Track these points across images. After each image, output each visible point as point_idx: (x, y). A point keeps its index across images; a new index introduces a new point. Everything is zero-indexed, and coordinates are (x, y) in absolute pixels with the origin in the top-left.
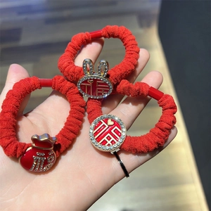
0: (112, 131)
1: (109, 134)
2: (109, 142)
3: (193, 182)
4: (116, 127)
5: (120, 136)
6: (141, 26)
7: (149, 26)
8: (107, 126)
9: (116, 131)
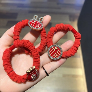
0: (57, 52)
1: (55, 53)
2: (56, 56)
4: (58, 50)
5: (60, 54)
8: (55, 50)
9: (58, 52)
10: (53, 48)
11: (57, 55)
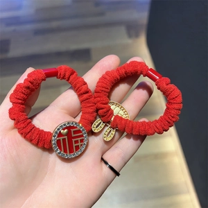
0: (73, 135)
1: (73, 140)
3: (188, 192)
4: (72, 130)
5: (81, 132)
6: (130, 36)
7: (137, 36)
8: (66, 137)
9: (75, 132)
10: (61, 138)
11: (79, 139)
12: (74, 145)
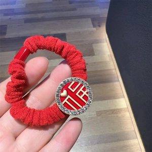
2: (85, 93)
5: (78, 83)
10: (66, 101)
11: (81, 90)
12: (81, 97)
